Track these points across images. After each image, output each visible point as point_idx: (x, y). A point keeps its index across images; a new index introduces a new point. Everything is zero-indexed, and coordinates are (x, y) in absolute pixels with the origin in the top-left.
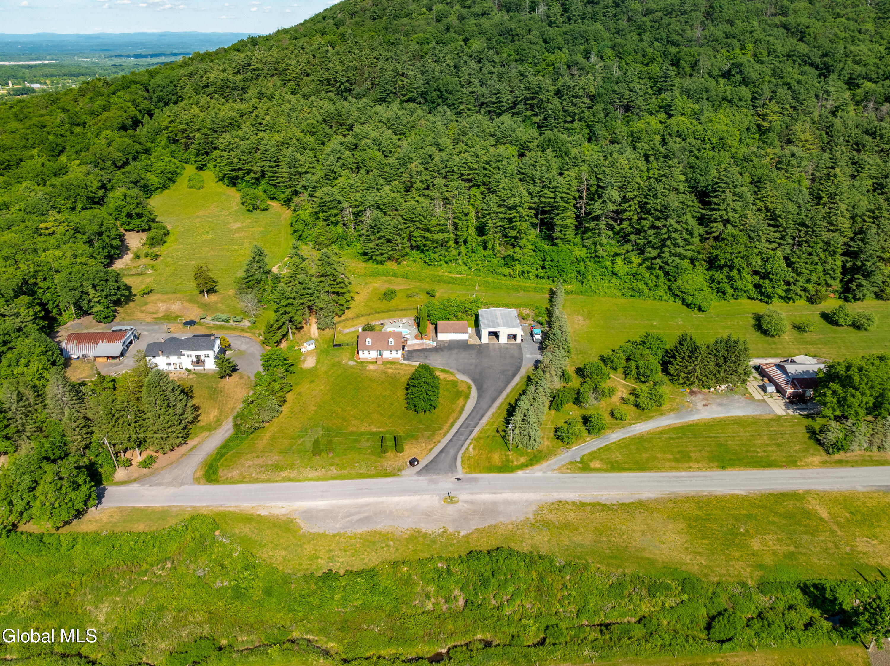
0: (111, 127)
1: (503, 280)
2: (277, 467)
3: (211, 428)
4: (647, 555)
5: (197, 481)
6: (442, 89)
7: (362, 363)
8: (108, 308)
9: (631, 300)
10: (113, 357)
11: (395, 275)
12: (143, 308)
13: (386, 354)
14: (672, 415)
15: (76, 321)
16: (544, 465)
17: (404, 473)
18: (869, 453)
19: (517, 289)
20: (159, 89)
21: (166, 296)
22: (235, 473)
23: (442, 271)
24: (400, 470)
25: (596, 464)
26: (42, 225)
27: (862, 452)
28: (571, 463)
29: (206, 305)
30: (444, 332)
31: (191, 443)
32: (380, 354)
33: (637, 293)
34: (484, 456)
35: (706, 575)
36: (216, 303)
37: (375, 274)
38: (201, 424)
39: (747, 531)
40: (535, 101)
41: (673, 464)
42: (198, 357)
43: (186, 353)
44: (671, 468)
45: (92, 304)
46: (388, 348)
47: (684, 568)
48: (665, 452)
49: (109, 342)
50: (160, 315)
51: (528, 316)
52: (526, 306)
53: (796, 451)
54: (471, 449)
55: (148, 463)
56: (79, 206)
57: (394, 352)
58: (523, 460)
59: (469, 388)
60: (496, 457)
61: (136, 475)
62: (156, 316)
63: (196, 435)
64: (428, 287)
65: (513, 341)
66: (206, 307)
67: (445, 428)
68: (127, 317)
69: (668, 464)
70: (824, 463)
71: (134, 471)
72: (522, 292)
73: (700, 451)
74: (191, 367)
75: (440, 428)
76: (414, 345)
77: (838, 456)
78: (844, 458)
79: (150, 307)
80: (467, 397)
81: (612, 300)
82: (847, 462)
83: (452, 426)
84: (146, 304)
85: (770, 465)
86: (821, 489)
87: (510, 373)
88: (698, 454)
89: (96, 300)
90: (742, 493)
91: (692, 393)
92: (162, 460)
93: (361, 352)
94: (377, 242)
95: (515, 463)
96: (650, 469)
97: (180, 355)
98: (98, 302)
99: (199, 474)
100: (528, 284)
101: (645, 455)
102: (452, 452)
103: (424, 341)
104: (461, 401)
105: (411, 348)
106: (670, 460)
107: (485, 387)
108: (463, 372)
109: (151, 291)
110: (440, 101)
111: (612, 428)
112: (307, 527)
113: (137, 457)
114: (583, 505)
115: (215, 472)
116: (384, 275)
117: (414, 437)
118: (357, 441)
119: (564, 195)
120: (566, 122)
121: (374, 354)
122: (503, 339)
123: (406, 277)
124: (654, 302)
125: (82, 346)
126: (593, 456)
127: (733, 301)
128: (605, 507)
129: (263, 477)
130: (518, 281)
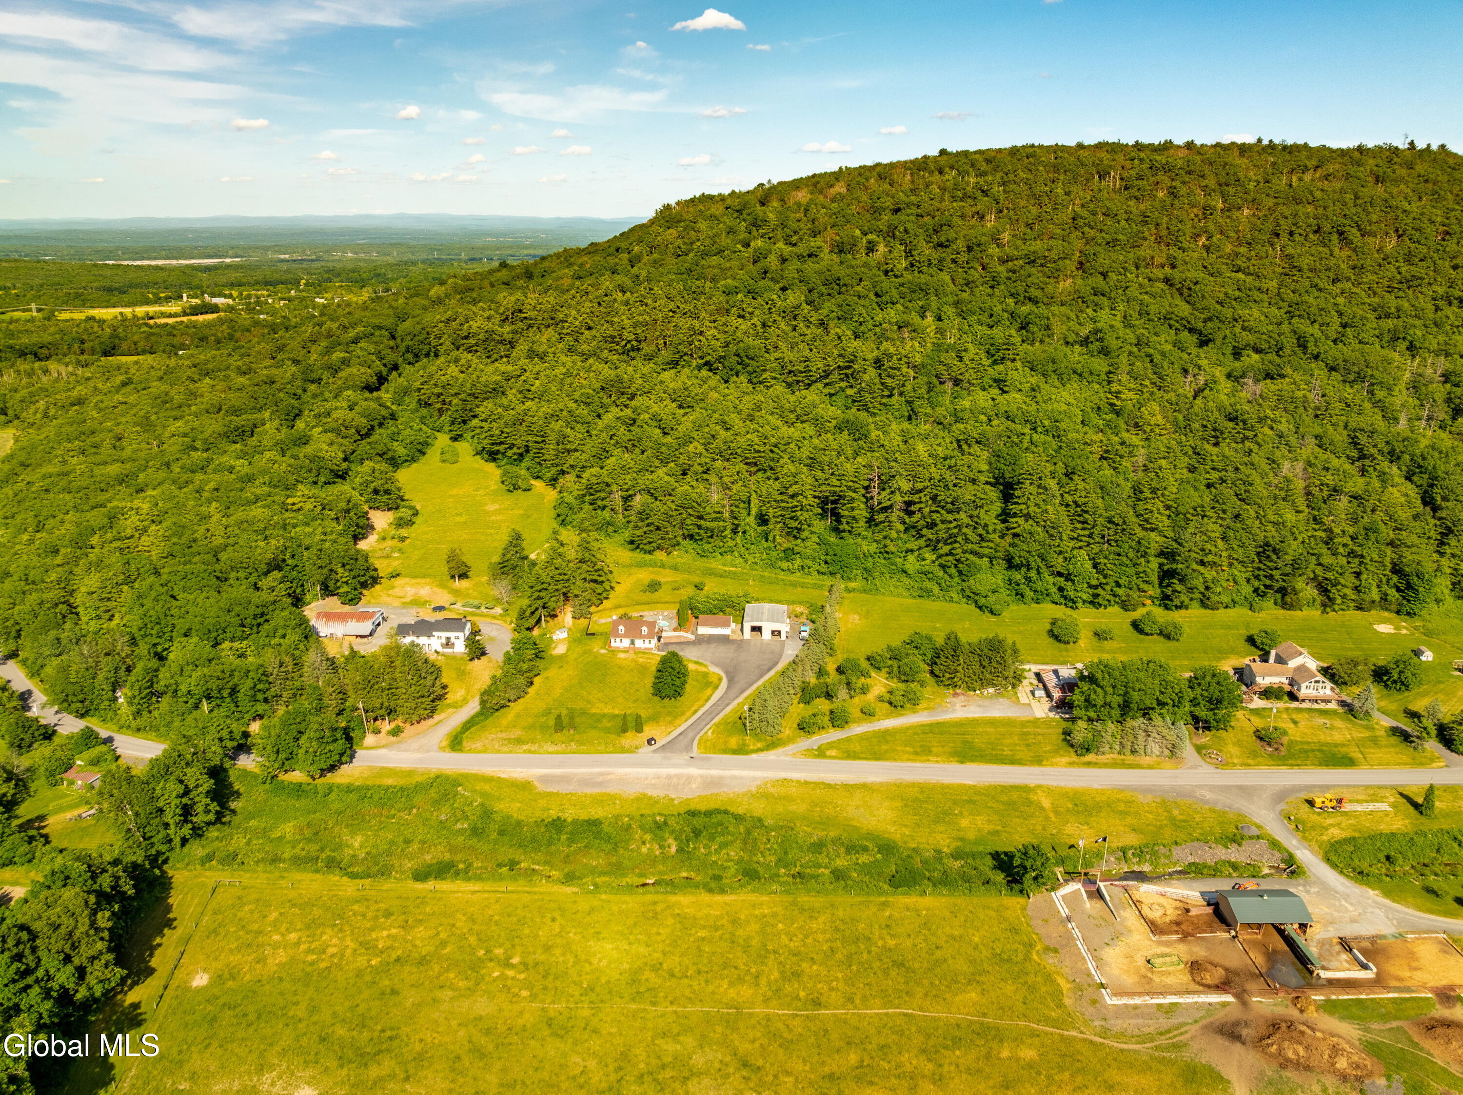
0: (353, 387)
1: (782, 576)
2: (519, 741)
3: (456, 706)
4: (854, 823)
5: (442, 749)
6: (743, 354)
7: (614, 652)
8: (355, 589)
9: (920, 600)
10: (362, 637)
11: (663, 566)
12: (390, 592)
13: (639, 643)
14: (925, 713)
15: (321, 602)
16: (780, 750)
17: (640, 750)
18: (1122, 757)
19: (794, 585)
20: (409, 338)
21: (415, 581)
22: (479, 745)
23: (716, 563)
24: (637, 748)
25: (833, 753)
26: (290, 501)
27: (1116, 756)
28: (808, 750)
29: (456, 591)
30: (703, 625)
31: (437, 717)
32: (633, 643)
33: (926, 593)
34: (721, 740)
35: (905, 842)
36: (466, 588)
37: (641, 565)
38: (448, 701)
39: (961, 813)
40: (849, 371)
41: (912, 757)
42: (448, 638)
43: (435, 633)
44: (908, 760)
45: (339, 584)
46: (640, 636)
47: (886, 836)
48: (906, 745)
49: (358, 621)
50: (408, 600)
51: (802, 613)
52: (801, 603)
53: (1045, 752)
54: (710, 733)
55: (396, 732)
56: (322, 480)
57: (647, 641)
58: (759, 745)
59: (720, 679)
60: (734, 742)
61: (384, 742)
62: (403, 600)
63: (442, 711)
64: (696, 579)
65: (777, 638)
66: (456, 592)
67: (688, 714)
68: (373, 601)
69: (907, 756)
70: (1071, 764)
71: (383, 737)
72: (799, 589)
73: (943, 747)
74: (440, 649)
75: (683, 714)
76: (670, 637)
77: (1090, 757)
78: (1094, 760)
79: (397, 591)
80: (716, 688)
81: (898, 600)
82: (1096, 763)
83: (696, 712)
84: (393, 587)
85: (1013, 762)
86: (1055, 784)
87: (766, 667)
88: (940, 749)
89: (344, 580)
90: (971, 783)
91: (955, 695)
92: (409, 730)
93: (613, 640)
94: (645, 529)
95: (751, 747)
96: (886, 759)
97: (430, 636)
98: (346, 583)
99: (445, 743)
100: (809, 580)
101: (884, 747)
102: (691, 734)
103: (682, 633)
104: (709, 691)
105: (668, 641)
106: (909, 753)
107: (736, 679)
108: (717, 665)
109: (398, 575)
110: (739, 367)
111: (858, 721)
112: (541, 787)
113: (386, 726)
114: (806, 783)
115: (460, 743)
116: (651, 565)
117: (654, 718)
118: (599, 721)
119: (851, 484)
120: (883, 397)
121: (626, 643)
122: (767, 635)
123: (675, 568)
124: (944, 604)
125: (331, 624)
126: (831, 745)
127: (1034, 605)
128: (829, 786)
129: (505, 749)
130: (798, 577)
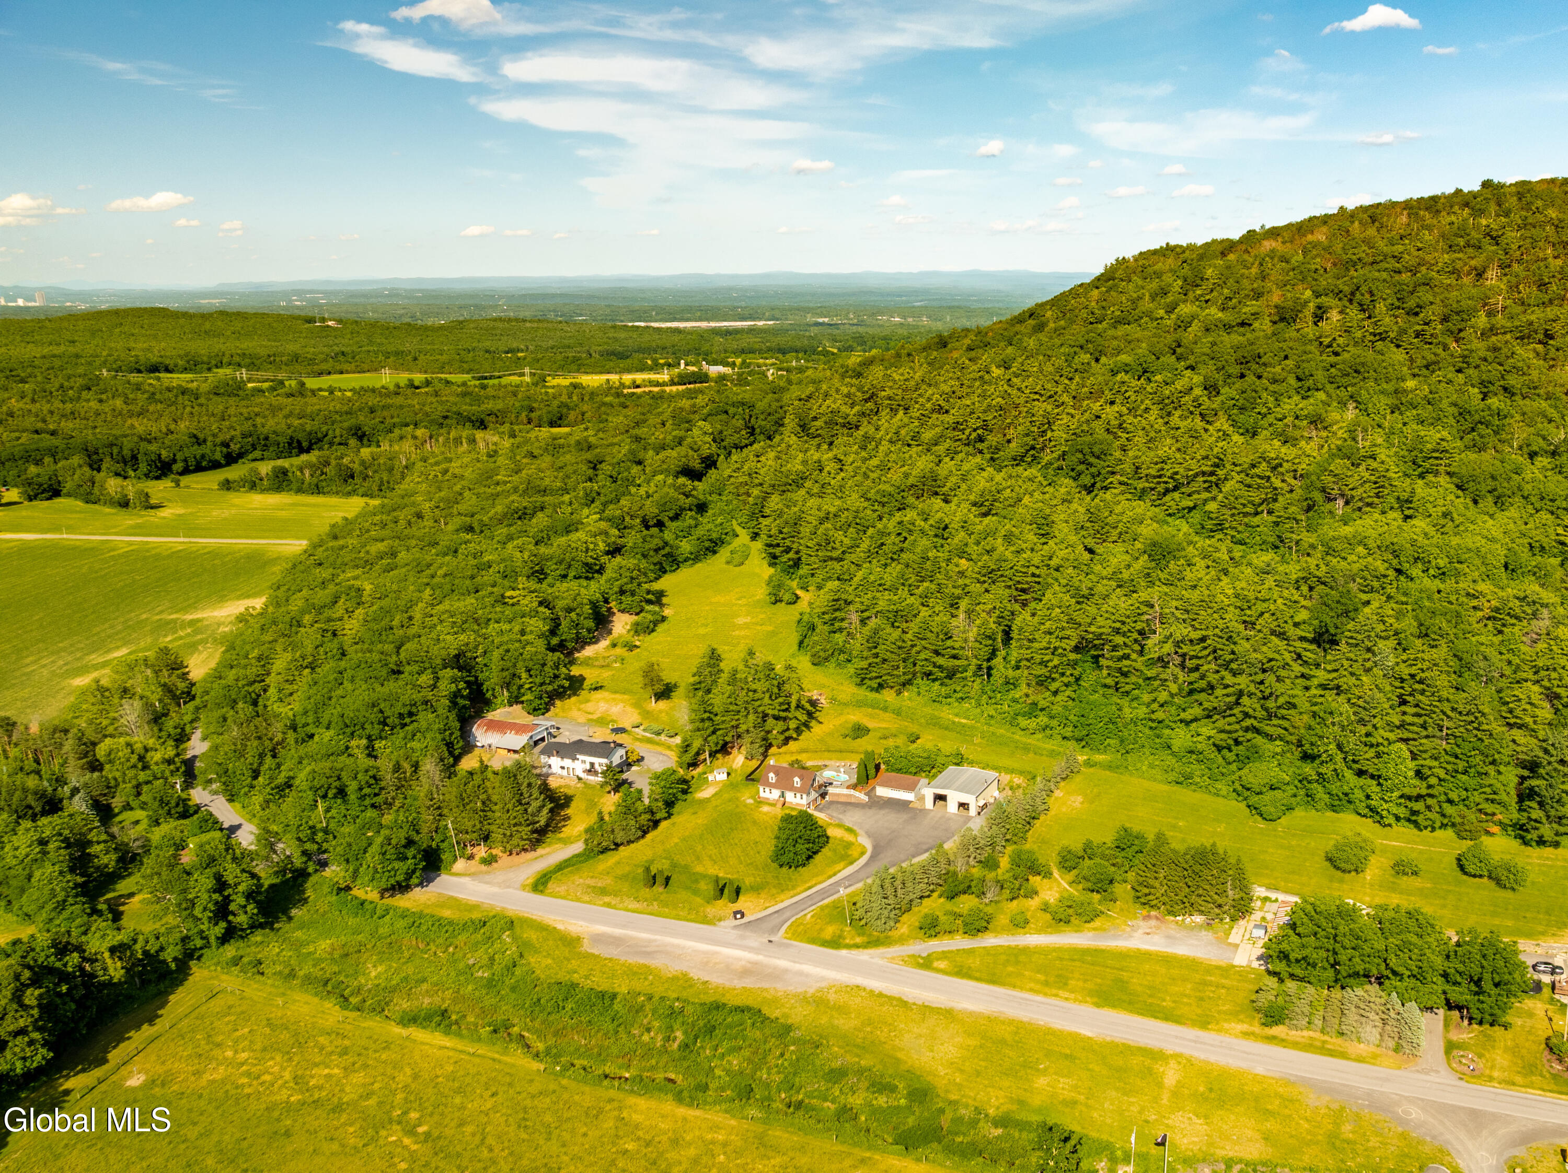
1: (1019, 736)
2: (603, 891)
3: (567, 841)
4: (901, 1055)
5: (523, 887)
6: (1087, 451)
7: (760, 802)
8: (541, 698)
9: (1175, 788)
10: (515, 752)
11: (885, 709)
12: (583, 706)
13: (790, 796)
14: (1090, 934)
15: (508, 709)
16: (881, 950)
17: (722, 923)
18: (1326, 1038)
19: (1027, 749)
21: (613, 696)
22: (562, 889)
23: (947, 713)
24: (720, 920)
25: (942, 965)
27: (1317, 1035)
28: (913, 956)
29: (648, 712)
30: (885, 784)
31: (540, 851)
32: (783, 795)
33: (1185, 780)
34: (817, 927)
35: (948, 1091)
36: (661, 711)
37: (859, 704)
38: (562, 835)
39: (1046, 1069)
41: (1038, 987)
42: (592, 764)
43: (581, 757)
44: (1031, 990)
45: (522, 691)
46: (792, 788)
47: (930, 1078)
48: (1038, 972)
49: (517, 733)
50: (595, 717)
51: (1019, 787)
52: (1021, 773)
53: (1219, 1012)
54: (809, 916)
55: (489, 861)
57: (798, 795)
58: (858, 940)
59: (863, 853)
60: (830, 931)
61: (473, 870)
62: (591, 717)
63: (550, 844)
64: (914, 729)
65: (963, 812)
66: (647, 714)
67: (799, 889)
68: (559, 713)
69: (1032, 985)
70: (1246, 1034)
71: (474, 865)
72: (1031, 755)
73: (1085, 981)
74: (583, 775)
75: (794, 887)
76: (838, 795)
77: (1278, 1030)
78: (1283, 1036)
79: (589, 707)
80: (851, 863)
81: (1145, 784)
82: (1283, 1040)
83: (810, 888)
84: (588, 701)
85: (1168, 1016)
86: (1203, 1056)
87: (925, 847)
88: (1080, 984)
89: (527, 686)
90: (1089, 1034)
91: (1147, 917)
92: (505, 860)
93: (761, 789)
94: (871, 661)
95: (847, 941)
96: (1002, 984)
97: (574, 759)
98: (530, 689)
99: (531, 881)
100: (1050, 745)
101: (1010, 969)
102: (788, 914)
103: (857, 794)
104: (842, 864)
105: (835, 799)
106: (1038, 982)
107: (882, 856)
108: (869, 834)
109: (601, 687)
110: (1082, 467)
111: (1004, 930)
112: (586, 946)
113: (481, 851)
115: (545, 884)
116: (873, 707)
117: (756, 889)
118: (697, 881)
121: (775, 794)
122: (952, 807)
123: (898, 712)
124: (1205, 796)
125: (490, 734)
126: (944, 955)
127: (1326, 814)
129: (587, 898)
130: (1037, 741)
